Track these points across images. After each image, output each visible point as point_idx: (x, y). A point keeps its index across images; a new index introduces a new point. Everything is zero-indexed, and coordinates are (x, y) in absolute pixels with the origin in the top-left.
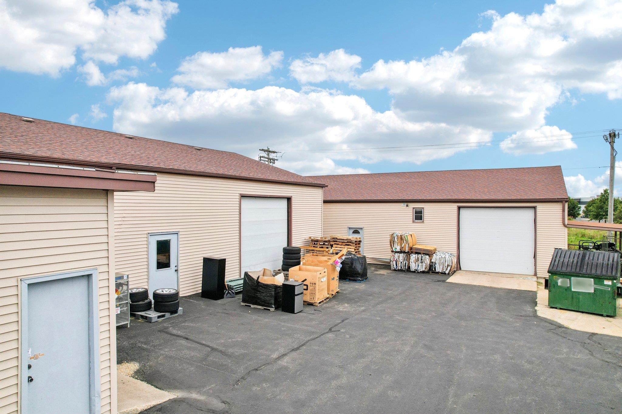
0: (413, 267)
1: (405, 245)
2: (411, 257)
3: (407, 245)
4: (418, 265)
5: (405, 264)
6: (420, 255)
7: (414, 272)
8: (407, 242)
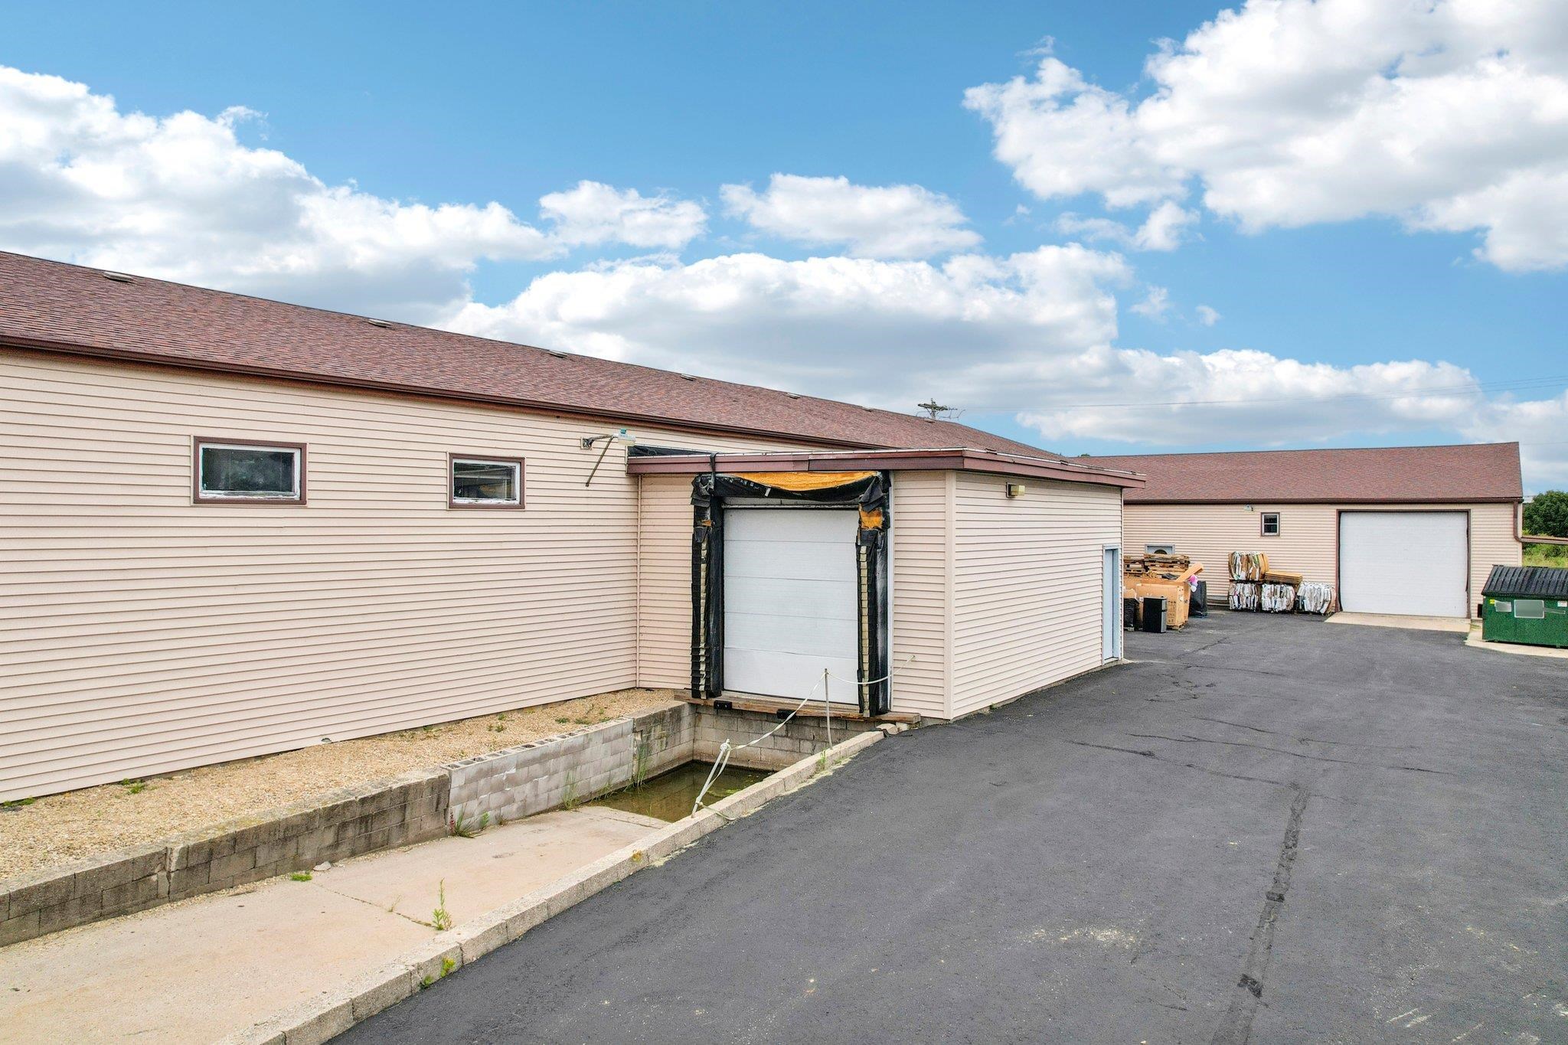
0: (1267, 604)
1: (1254, 570)
2: (1264, 589)
3: (1258, 570)
4: (1276, 602)
5: (1254, 600)
6: (1278, 587)
7: (1268, 612)
8: (1258, 564)
